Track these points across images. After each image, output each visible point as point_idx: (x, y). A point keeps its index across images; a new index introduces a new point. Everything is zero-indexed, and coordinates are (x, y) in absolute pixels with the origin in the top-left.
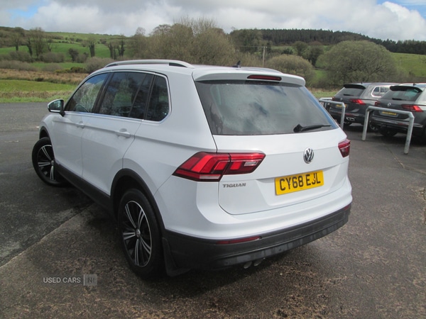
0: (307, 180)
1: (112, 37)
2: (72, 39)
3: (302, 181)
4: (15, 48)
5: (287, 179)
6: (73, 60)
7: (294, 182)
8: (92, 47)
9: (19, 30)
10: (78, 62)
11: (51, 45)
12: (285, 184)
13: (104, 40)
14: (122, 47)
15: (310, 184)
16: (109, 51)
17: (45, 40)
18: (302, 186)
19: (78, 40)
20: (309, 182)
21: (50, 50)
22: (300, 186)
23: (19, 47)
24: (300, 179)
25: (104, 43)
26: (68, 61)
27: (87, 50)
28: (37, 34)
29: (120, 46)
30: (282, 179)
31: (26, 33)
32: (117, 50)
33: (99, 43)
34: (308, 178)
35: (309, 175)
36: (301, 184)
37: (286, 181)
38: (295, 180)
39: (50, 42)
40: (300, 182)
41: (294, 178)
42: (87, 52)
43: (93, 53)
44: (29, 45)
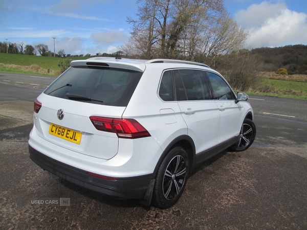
0: (67, 134)
3: (64, 132)
7: (59, 131)
12: (54, 129)
15: (68, 137)
18: (63, 135)
20: (68, 135)
24: (63, 131)
30: (54, 125)
34: (68, 132)
35: (69, 131)
36: (63, 134)
37: (55, 127)
38: (60, 129)
40: (62, 132)
41: (60, 128)
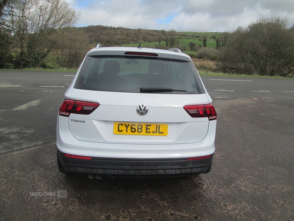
0: (147, 129)
1: (220, 34)
2: (194, 36)
3: (141, 129)
4: (158, 42)
5: (125, 125)
6: (192, 50)
7: (132, 128)
8: (205, 41)
9: (163, 32)
10: (195, 51)
11: (180, 40)
12: (123, 128)
13: (214, 36)
14: (225, 41)
15: (150, 132)
16: (216, 44)
17: (176, 37)
18: (140, 132)
19: (197, 37)
21: (178, 43)
22: (138, 132)
23: (161, 42)
25: (214, 38)
26: (188, 50)
27: (202, 43)
28: (172, 33)
29: (224, 40)
30: (120, 124)
31: (166, 33)
32: (221, 43)
33: (211, 38)
34: (149, 127)
37: (124, 126)
39: (179, 38)
40: (139, 129)
41: (133, 124)
42: (201, 45)
43: (205, 45)
44: (166, 41)
